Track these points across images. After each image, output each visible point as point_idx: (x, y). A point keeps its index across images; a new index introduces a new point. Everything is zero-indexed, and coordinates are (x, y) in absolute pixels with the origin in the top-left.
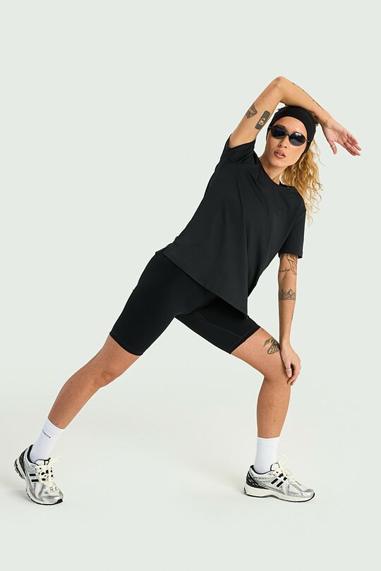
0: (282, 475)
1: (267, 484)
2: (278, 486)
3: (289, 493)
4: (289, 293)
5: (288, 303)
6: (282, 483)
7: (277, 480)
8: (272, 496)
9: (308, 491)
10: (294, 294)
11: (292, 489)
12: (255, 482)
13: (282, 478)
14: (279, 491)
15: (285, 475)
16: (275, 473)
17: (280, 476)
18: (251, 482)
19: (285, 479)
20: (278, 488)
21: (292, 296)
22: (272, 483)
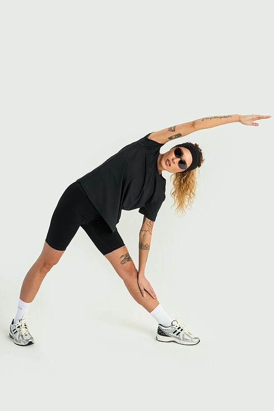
0: (180, 328)
1: (170, 334)
2: (177, 335)
3: (184, 339)
4: (145, 246)
5: (144, 251)
6: (179, 333)
7: (176, 331)
8: (173, 341)
9: (196, 338)
10: (149, 246)
11: (186, 337)
12: (163, 332)
13: (180, 329)
14: (178, 338)
15: (181, 328)
16: (175, 327)
17: (178, 329)
18: (161, 332)
19: (182, 330)
20: (177, 336)
21: (147, 248)
22: (174, 333)
